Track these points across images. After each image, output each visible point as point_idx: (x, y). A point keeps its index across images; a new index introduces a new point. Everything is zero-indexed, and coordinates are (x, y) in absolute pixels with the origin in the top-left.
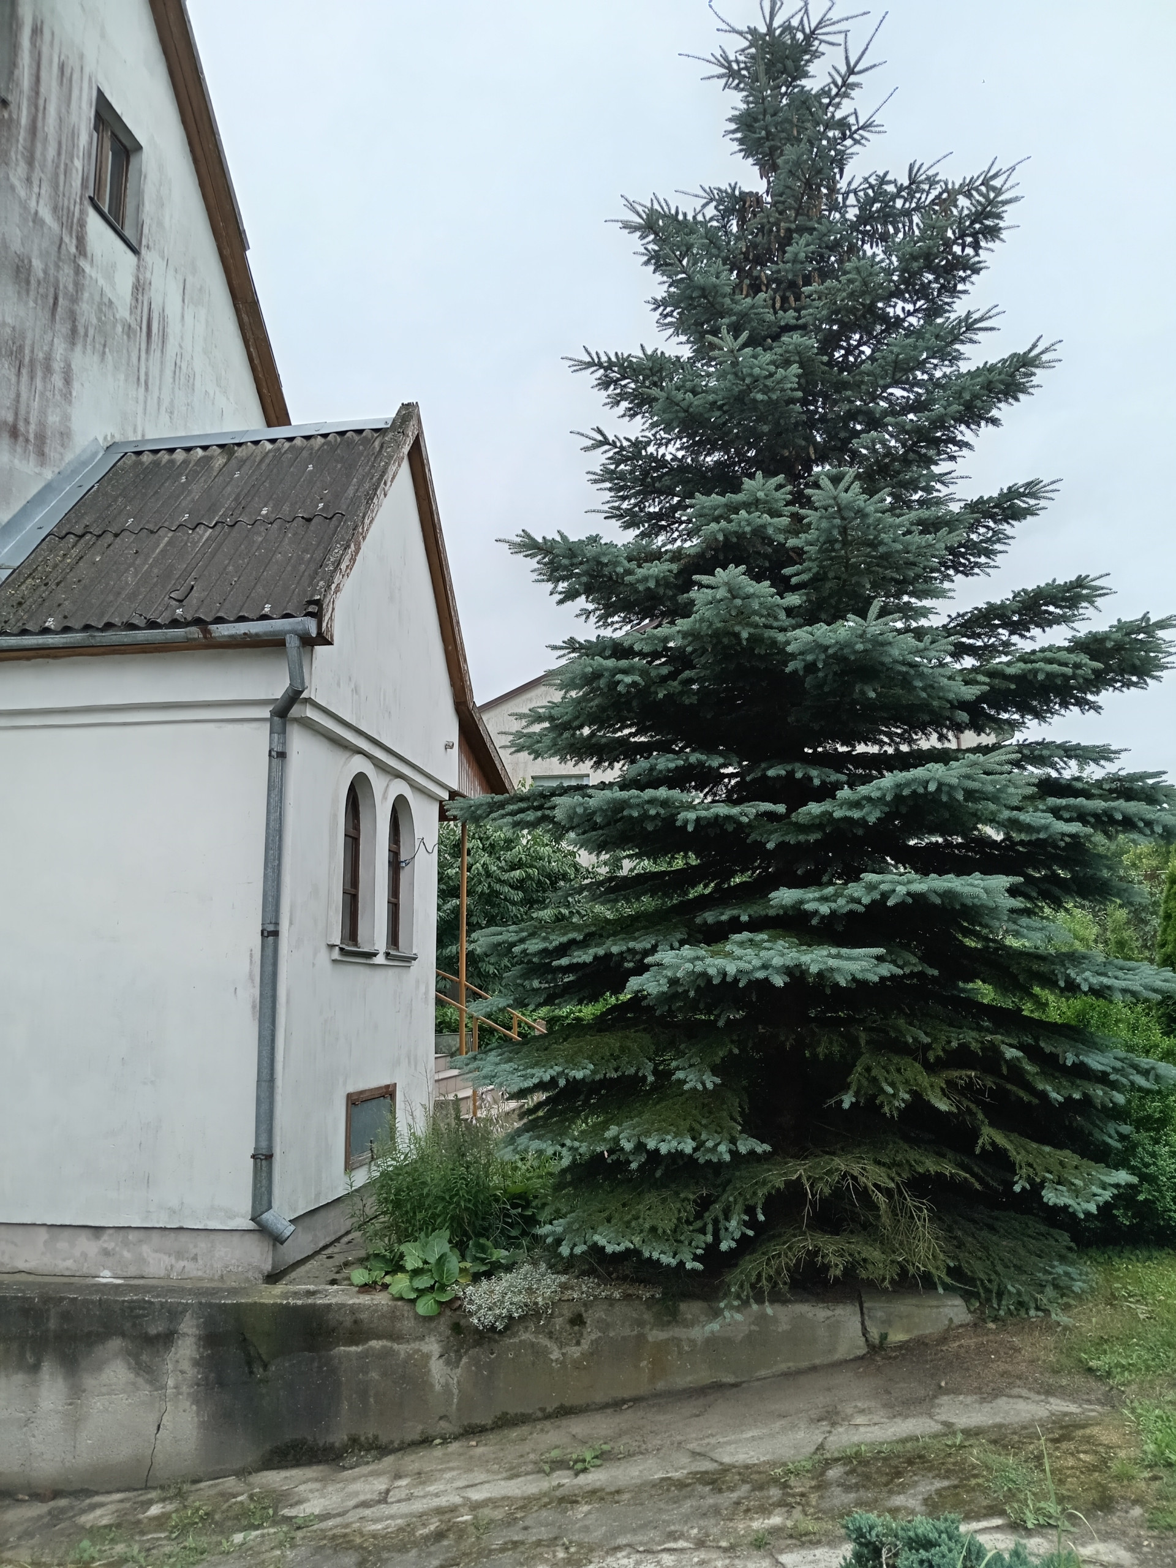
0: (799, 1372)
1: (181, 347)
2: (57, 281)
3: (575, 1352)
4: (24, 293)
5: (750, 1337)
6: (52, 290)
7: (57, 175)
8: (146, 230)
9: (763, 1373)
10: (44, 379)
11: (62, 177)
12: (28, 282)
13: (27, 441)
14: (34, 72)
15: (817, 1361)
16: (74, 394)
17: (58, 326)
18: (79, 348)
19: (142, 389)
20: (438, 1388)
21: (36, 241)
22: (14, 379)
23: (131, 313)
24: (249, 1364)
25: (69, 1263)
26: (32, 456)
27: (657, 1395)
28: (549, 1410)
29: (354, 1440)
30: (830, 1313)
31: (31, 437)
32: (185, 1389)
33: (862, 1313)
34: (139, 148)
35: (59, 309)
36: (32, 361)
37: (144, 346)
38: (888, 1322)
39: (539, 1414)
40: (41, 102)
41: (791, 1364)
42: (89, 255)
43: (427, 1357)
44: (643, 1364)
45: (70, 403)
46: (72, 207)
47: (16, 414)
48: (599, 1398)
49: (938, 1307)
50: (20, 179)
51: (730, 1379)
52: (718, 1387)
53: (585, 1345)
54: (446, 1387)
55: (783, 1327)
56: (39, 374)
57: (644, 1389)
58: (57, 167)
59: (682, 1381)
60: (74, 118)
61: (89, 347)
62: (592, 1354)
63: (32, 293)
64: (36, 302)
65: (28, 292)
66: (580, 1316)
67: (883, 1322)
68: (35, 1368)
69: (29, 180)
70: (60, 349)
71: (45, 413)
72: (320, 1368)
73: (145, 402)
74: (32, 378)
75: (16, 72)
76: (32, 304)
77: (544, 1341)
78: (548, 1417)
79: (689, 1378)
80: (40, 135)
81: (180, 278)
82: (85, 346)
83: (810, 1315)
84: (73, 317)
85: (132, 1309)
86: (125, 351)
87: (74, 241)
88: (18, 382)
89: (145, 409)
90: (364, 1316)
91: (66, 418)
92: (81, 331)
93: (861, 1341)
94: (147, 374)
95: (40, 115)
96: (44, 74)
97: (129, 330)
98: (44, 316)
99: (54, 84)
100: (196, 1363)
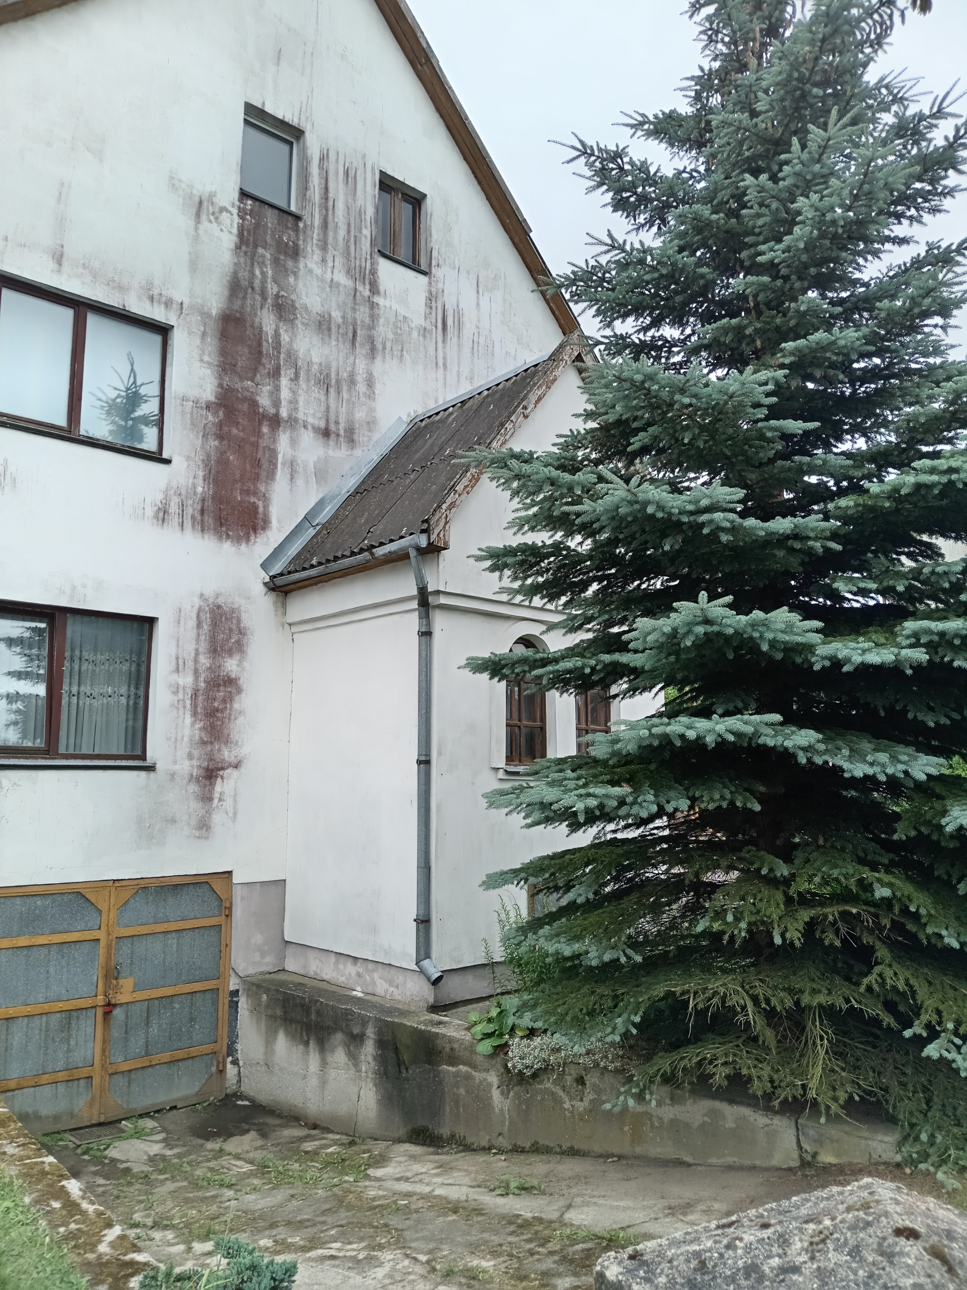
0: (741, 1168)
1: (478, 327)
2: (355, 319)
3: (581, 1106)
4: (327, 338)
5: (703, 1125)
6: (351, 328)
7: (348, 247)
8: (435, 254)
9: (714, 1160)
10: (349, 390)
11: (352, 247)
12: (329, 329)
13: (338, 435)
14: (323, 186)
15: (758, 1163)
16: (377, 392)
17: (358, 350)
18: (379, 359)
19: (441, 371)
20: (497, 1110)
21: (334, 299)
22: (323, 398)
23: (426, 318)
24: (399, 1065)
25: (343, 979)
26: (343, 445)
27: (636, 1157)
28: (564, 1148)
29: (453, 1136)
30: (768, 1121)
31: (342, 432)
32: (370, 1075)
33: (798, 1129)
34: (424, 196)
35: (358, 339)
36: (338, 382)
37: (440, 339)
38: (819, 1141)
39: (558, 1149)
40: (330, 204)
41: (736, 1159)
42: (382, 291)
43: (490, 1085)
44: (626, 1128)
45: (374, 399)
46: (363, 264)
47: (327, 421)
48: (597, 1148)
49: (866, 1139)
50: (316, 263)
51: (688, 1159)
52: (679, 1163)
53: (586, 1100)
54: (501, 1110)
55: (730, 1124)
56: (345, 388)
57: (626, 1150)
58: (348, 241)
59: (655, 1151)
60: (360, 202)
61: (387, 356)
62: (591, 1111)
63: (334, 336)
64: (337, 340)
65: (330, 336)
66: (582, 1078)
67: (815, 1141)
68: (307, 1044)
69: (324, 260)
70: (361, 365)
71: (353, 414)
72: (434, 1077)
73: (445, 379)
74: (339, 393)
75: (308, 193)
76: (334, 343)
77: (561, 1093)
78: (562, 1153)
79: (659, 1150)
80: (331, 226)
81: (473, 277)
82: (384, 357)
83: (752, 1119)
84: (371, 340)
85: (347, 1014)
86: (422, 348)
87: (368, 287)
88: (327, 399)
89: (445, 384)
90: (456, 1046)
91: (372, 410)
92: (379, 346)
93: (795, 1155)
94: (445, 358)
95: (330, 213)
96: (331, 184)
97: (424, 332)
98: (345, 348)
99: (341, 187)
100: (375, 1059)
